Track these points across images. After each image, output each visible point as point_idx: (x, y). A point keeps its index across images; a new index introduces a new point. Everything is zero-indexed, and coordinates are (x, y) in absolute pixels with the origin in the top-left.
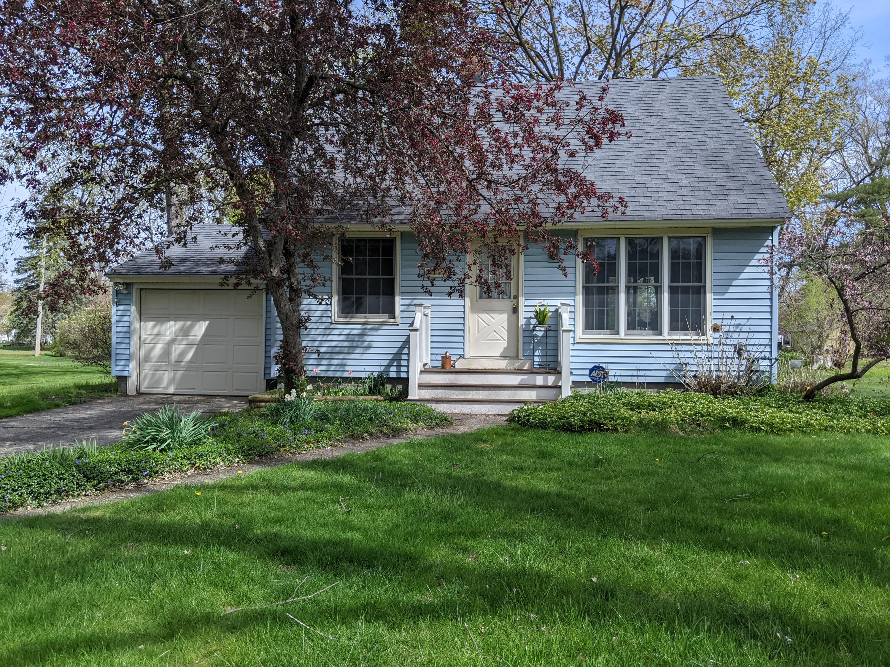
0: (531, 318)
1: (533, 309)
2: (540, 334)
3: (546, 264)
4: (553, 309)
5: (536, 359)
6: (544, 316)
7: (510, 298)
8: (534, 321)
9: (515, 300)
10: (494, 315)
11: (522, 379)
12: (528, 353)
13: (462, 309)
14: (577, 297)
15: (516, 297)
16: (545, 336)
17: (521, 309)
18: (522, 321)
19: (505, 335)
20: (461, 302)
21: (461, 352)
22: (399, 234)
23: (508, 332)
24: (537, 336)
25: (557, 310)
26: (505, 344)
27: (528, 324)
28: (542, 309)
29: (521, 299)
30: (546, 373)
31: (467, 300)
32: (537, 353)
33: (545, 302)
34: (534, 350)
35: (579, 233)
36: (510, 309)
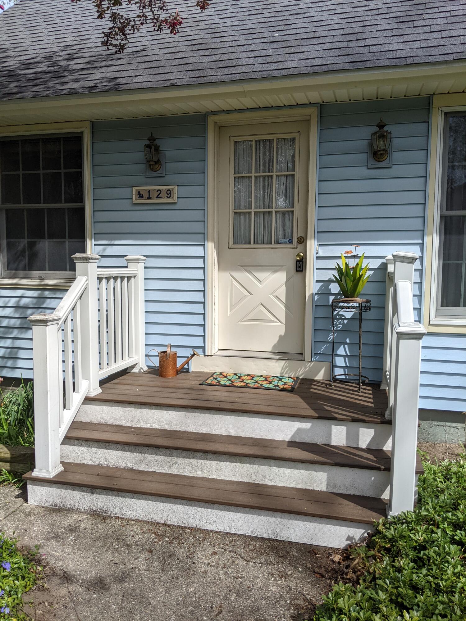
0: (330, 281)
1: (332, 264)
2: (348, 314)
3: (364, 171)
4: (375, 264)
5: (340, 361)
6: (357, 281)
7: (291, 242)
8: (335, 288)
9: (300, 247)
10: (262, 275)
11: (299, 430)
12: (323, 348)
13: (199, 263)
14: (428, 240)
15: (302, 241)
16: (359, 318)
17: (311, 264)
18: (312, 288)
19: (281, 311)
20: (199, 251)
21: (198, 342)
22: (88, 124)
23: (287, 306)
24: (343, 318)
25: (384, 266)
26: (280, 329)
27: (324, 293)
28: (352, 263)
29: (312, 244)
30: (355, 420)
31: (210, 246)
32: (341, 351)
33: (360, 251)
34: (334, 344)
35: (436, 102)
36: (292, 265)
